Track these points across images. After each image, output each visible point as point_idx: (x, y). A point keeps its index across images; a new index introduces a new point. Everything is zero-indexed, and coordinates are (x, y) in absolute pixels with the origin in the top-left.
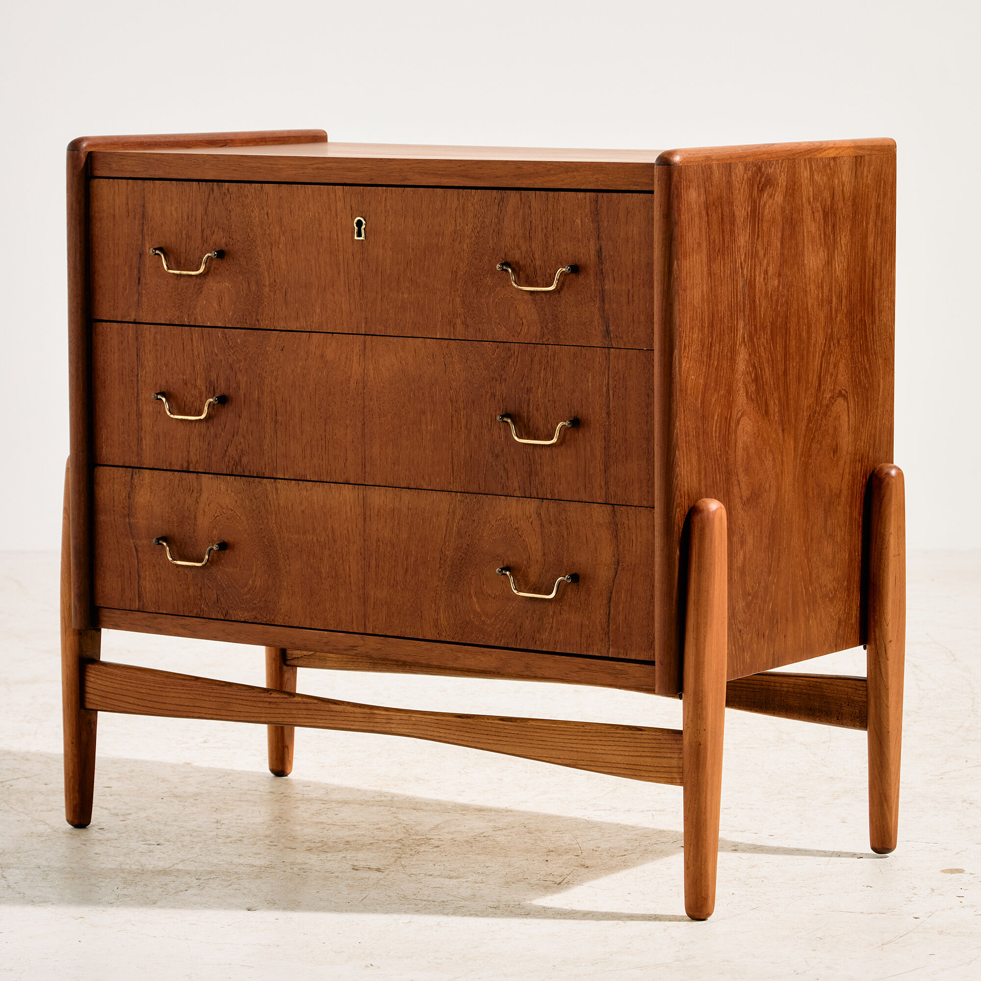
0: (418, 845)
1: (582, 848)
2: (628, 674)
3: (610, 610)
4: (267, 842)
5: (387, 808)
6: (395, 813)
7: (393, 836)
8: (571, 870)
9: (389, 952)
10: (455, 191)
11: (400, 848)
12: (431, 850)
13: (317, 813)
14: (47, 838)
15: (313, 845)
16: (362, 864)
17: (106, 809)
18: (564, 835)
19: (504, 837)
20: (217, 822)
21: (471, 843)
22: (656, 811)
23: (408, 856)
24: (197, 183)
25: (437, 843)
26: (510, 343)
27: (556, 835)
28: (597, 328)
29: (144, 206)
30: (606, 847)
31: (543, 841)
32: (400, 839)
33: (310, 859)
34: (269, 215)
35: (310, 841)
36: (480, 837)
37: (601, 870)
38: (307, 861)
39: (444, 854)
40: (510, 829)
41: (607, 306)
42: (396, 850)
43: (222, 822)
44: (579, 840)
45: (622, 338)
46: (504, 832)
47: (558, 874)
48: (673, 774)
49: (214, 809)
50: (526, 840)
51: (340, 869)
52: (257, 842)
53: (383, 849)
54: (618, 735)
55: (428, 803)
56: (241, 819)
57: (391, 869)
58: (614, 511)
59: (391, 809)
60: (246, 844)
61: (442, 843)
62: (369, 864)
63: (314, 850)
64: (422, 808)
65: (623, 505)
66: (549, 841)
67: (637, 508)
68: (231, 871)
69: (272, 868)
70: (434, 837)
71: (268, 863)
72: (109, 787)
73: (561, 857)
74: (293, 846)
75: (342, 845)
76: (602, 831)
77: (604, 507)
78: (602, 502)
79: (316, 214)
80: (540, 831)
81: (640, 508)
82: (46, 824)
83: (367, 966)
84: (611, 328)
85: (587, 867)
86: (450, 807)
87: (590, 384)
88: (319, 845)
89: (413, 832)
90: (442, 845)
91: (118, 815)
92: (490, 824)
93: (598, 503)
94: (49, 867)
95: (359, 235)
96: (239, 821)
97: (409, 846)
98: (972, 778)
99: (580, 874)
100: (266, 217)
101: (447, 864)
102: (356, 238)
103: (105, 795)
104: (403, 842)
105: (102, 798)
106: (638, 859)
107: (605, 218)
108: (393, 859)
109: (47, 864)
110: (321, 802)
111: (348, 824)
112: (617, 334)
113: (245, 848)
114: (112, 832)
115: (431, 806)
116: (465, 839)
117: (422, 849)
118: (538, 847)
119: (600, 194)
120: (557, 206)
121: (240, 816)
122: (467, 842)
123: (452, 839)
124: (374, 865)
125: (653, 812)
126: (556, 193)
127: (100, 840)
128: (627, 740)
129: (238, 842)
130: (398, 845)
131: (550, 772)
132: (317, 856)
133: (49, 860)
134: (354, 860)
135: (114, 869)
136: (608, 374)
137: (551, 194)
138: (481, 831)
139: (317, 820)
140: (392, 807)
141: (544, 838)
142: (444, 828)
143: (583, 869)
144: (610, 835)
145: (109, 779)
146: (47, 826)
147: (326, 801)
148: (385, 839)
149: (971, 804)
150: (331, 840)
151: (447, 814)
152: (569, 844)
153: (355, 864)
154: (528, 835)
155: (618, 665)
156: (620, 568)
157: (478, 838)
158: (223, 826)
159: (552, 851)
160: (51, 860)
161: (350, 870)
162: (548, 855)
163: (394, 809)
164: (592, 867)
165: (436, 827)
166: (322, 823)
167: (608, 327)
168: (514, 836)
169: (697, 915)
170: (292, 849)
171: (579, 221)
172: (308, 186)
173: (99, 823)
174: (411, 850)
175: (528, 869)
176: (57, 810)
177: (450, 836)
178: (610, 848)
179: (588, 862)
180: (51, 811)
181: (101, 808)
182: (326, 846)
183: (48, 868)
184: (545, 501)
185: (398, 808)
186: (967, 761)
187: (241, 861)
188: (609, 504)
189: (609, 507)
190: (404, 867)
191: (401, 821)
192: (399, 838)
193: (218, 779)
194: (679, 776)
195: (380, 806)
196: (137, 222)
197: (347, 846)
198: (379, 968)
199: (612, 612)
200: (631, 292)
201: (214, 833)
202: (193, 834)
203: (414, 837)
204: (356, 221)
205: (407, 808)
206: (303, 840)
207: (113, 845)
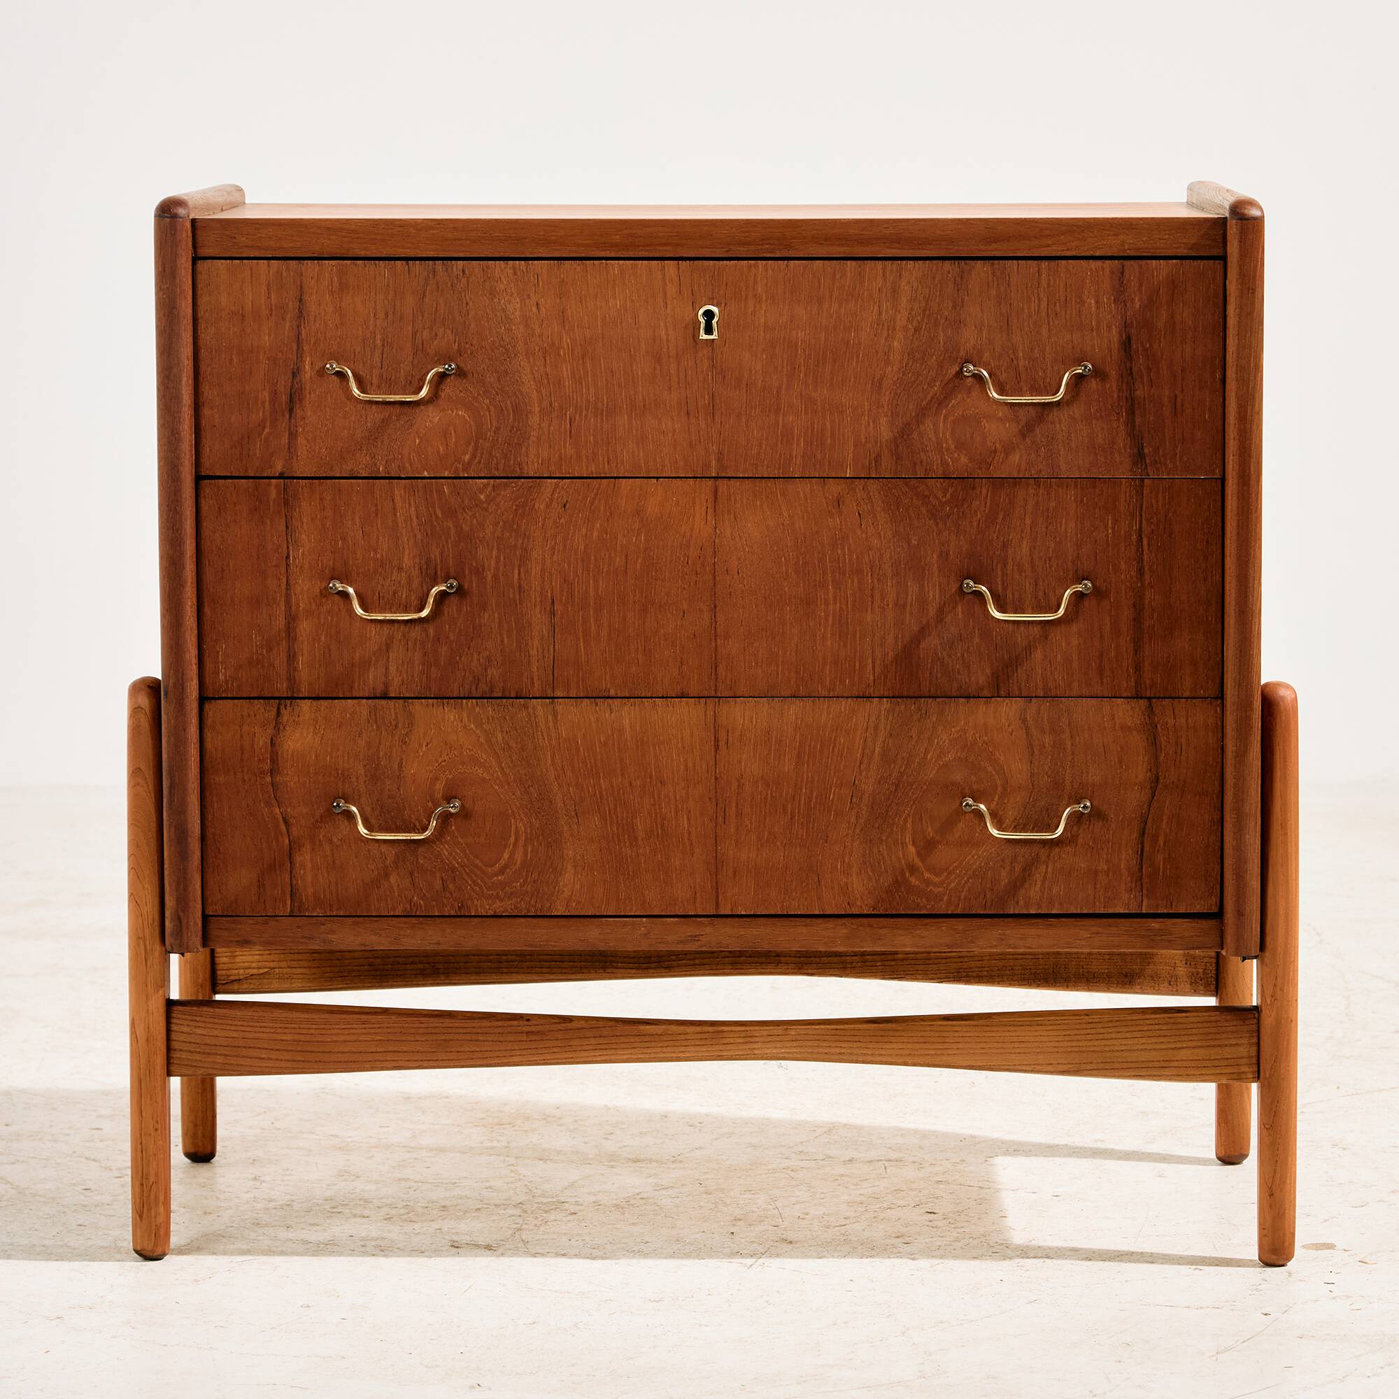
0: (546, 1212)
1: (783, 1216)
2: (1171, 935)
3: (1143, 846)
4: (327, 1207)
5: (501, 1158)
6: (513, 1165)
7: (509, 1199)
8: (767, 1246)
9: (504, 1366)
10: (879, 264)
11: (520, 1216)
12: (564, 1219)
13: (399, 1166)
14: (10, 1203)
15: (394, 1212)
16: (465, 1239)
17: (94, 1160)
18: (757, 1196)
19: (670, 1200)
20: (255, 1179)
21: (622, 1208)
22: (889, 1160)
23: (531, 1227)
24: (404, 262)
25: (573, 1208)
26: (975, 478)
27: (745, 1196)
28: (1123, 451)
29: (301, 300)
30: (817, 1213)
31: (726, 1205)
32: (520, 1203)
33: (389, 1232)
34: (541, 306)
35: (390, 1206)
36: (635, 1199)
37: (810, 1246)
38: (385, 1235)
39: (584, 1224)
40: (678, 1188)
41: (1138, 420)
42: (513, 1218)
43: (261, 1179)
44: (779, 1204)
45: (1165, 464)
46: (670, 1192)
47: (748, 1252)
48: (1242, 1067)
49: (251, 1161)
50: (702, 1204)
51: (433, 1246)
52: (314, 1208)
53: (495, 1218)
54: (1148, 1022)
55: (561, 1151)
56: (291, 1175)
57: (507, 1246)
58: (1150, 707)
59: (507, 1159)
60: (297, 1211)
61: (580, 1207)
62: (475, 1239)
63: (395, 1218)
64: (551, 1157)
65: (1165, 698)
66: (735, 1205)
67: (1189, 700)
68: (275, 1249)
69: (334, 1245)
70: (569, 1200)
71: (329, 1238)
72: (98, 1129)
73: (752, 1228)
74: (366, 1213)
75: (435, 1212)
76: (812, 1190)
77: (1134, 702)
78: (1129, 695)
79: (628, 303)
80: (722, 1191)
81: (1194, 701)
82: (8, 1182)
83: (472, 1387)
84: (1146, 451)
85: (791, 1242)
86: (591, 1156)
87: (1110, 531)
88: (403, 1211)
89: (539, 1192)
90: (581, 1210)
91: (111, 1170)
92: (650, 1180)
93: (1124, 698)
94: (11, 1244)
95: (709, 330)
96: (286, 1178)
97: (532, 1213)
98: (1346, 1111)
99: (780, 1252)
100: (534, 309)
101: (587, 1239)
102: (703, 336)
103: (93, 1140)
104: (524, 1207)
105: (87, 1144)
106: (864, 1230)
107: (1135, 295)
108: (510, 1232)
109: (9, 1241)
110: (406, 1149)
111: (445, 1181)
112: (1157, 459)
113: (296, 1217)
114: (102, 1194)
115: (565, 1154)
116: (614, 1202)
117: (552, 1217)
118: (719, 1214)
119: (1126, 263)
120: (1055, 281)
121: (287, 1170)
122: (617, 1206)
123: (594, 1202)
124: (482, 1240)
125: (886, 1163)
126: (1053, 263)
127: (85, 1206)
128: (1165, 1027)
129: (286, 1207)
130: (518, 1211)
131: (736, 1104)
132: (399, 1228)
133: (12, 1234)
134: (453, 1233)
135: (107, 1247)
136: (1141, 515)
137: (1044, 264)
138: (637, 1191)
139: (399, 1176)
140: (508, 1156)
141: (728, 1201)
142: (583, 1186)
143: (785, 1245)
144: (822, 1196)
145: (98, 1117)
146: (8, 1186)
147: (412, 1148)
148: (498, 1202)
149: (1344, 1149)
150: (420, 1204)
151: (588, 1166)
152: (764, 1210)
153: (455, 1239)
154: (704, 1196)
155: (1155, 924)
156: (1160, 786)
157: (632, 1201)
158: (263, 1184)
159: (740, 1220)
160: (14, 1236)
161: (447, 1248)
162: (734, 1225)
163: (512, 1160)
164: (796, 1242)
165: (572, 1184)
166: (407, 1180)
167: (1140, 449)
168: (685, 1198)
169: (1273, 1258)
170: (364, 1217)
171: (1093, 301)
172: (613, 262)
173: (85, 1180)
174: (536, 1218)
175: (705, 1246)
176: (23, 1162)
177: (593, 1199)
178: (824, 1214)
179: (791, 1236)
180: (14, 1163)
181: (87, 1158)
182: (412, 1214)
183: (11, 1247)
184: (1034, 700)
185: (516, 1158)
186: (1338, 1088)
187: (290, 1236)
188: (1141, 698)
189: (1143, 703)
190: (526, 1243)
191: (521, 1177)
192: (519, 1201)
193: (256, 1116)
194: (1251, 1069)
195: (491, 1155)
196: (288, 324)
197: (443, 1213)
198: (490, 1389)
199: (1147, 849)
200: (1179, 399)
201: (251, 1195)
202: (219, 1196)
203: (541, 1200)
204: (701, 312)
205: (529, 1158)
206: (379, 1204)
207: (104, 1213)
